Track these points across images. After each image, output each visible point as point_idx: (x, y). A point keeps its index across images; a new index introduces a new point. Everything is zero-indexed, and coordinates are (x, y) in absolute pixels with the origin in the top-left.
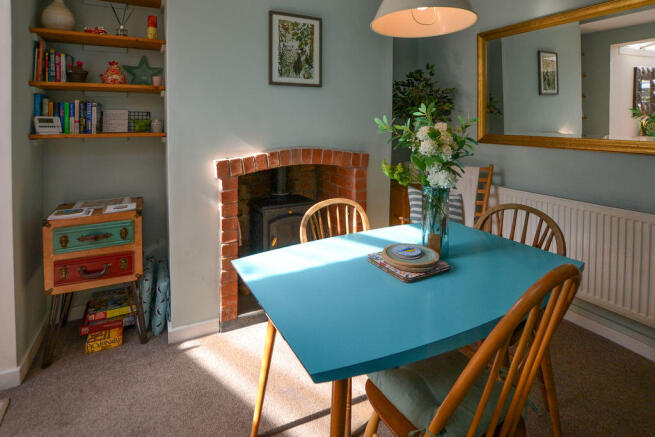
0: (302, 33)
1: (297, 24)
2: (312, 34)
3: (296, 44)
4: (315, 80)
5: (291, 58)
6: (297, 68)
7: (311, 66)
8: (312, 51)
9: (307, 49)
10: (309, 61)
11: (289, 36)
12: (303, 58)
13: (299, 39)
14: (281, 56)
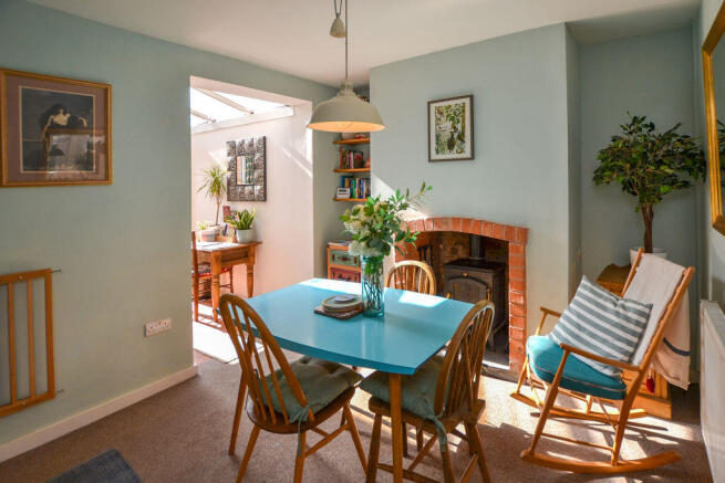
0: (455, 113)
1: (450, 106)
2: (464, 111)
3: (450, 124)
4: (467, 154)
5: (445, 137)
6: (451, 145)
7: (463, 141)
8: (463, 128)
9: (459, 126)
10: (461, 137)
11: (443, 119)
12: (456, 136)
13: (452, 119)
14: (438, 137)
